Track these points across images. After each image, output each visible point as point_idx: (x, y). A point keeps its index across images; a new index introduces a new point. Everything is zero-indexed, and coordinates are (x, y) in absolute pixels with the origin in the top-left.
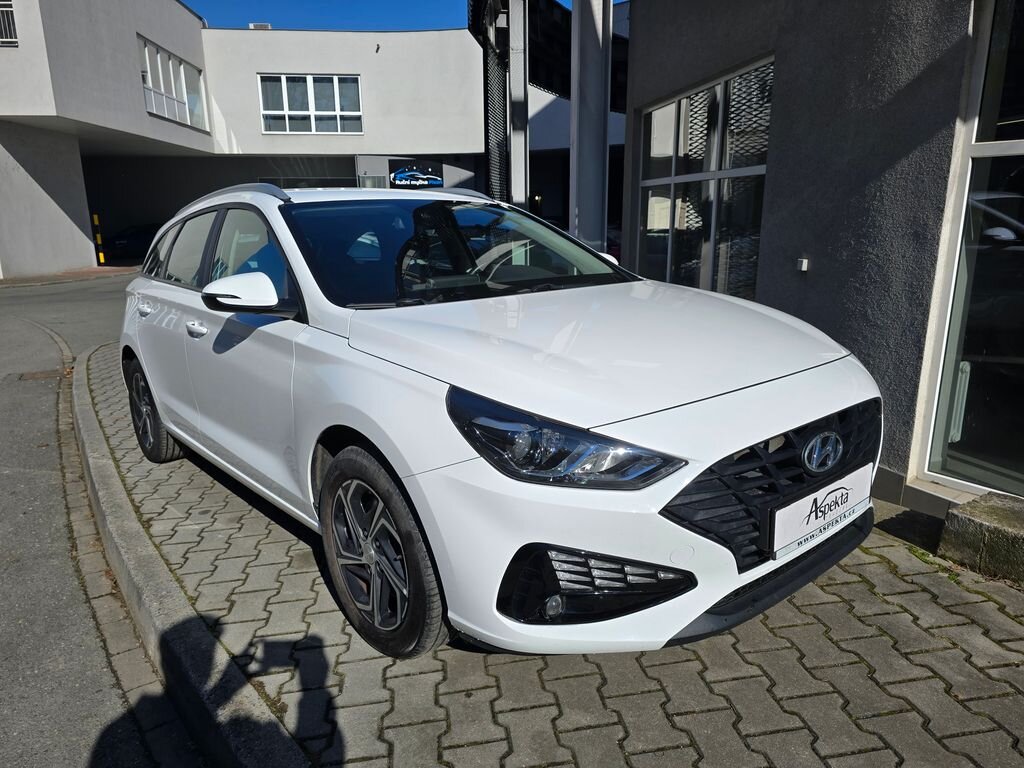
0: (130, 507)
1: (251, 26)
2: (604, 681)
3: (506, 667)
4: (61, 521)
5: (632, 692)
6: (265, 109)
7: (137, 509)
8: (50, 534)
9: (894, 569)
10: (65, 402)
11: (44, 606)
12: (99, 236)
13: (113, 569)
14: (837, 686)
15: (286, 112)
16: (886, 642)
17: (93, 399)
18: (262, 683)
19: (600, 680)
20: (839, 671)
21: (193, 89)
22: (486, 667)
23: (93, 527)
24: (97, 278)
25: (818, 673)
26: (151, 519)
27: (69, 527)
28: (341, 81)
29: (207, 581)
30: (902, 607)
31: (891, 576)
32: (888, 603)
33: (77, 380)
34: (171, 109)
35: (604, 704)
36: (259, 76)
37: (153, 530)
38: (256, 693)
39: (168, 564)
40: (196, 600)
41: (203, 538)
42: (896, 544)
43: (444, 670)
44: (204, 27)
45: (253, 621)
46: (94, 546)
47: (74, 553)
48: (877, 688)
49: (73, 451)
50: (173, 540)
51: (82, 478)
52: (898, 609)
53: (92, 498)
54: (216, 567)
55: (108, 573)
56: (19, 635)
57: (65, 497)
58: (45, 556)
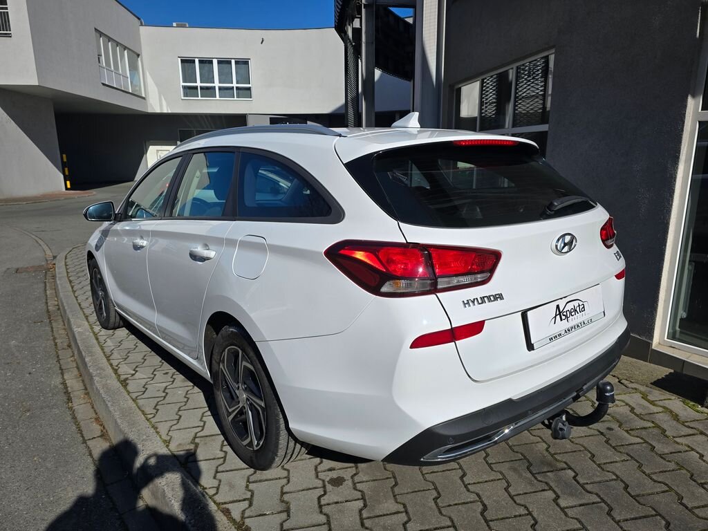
0: (111, 371)
1: (175, 24)
2: (485, 508)
3: (409, 496)
4: (58, 380)
5: (508, 515)
6: (184, 82)
7: (116, 371)
8: (51, 389)
9: (676, 417)
10: (51, 289)
11: (52, 446)
12: (66, 169)
13: (101, 417)
14: (658, 510)
15: (199, 84)
16: (684, 474)
17: (72, 287)
18: (228, 509)
19: (481, 507)
20: (657, 498)
21: (134, 67)
22: (394, 496)
23: (81, 384)
24: (66, 199)
25: (641, 500)
26: (127, 379)
27: (64, 383)
28: (237, 63)
29: (174, 427)
30: (689, 446)
31: (675, 422)
32: (678, 443)
33: (59, 273)
34: (118, 81)
35: (488, 526)
36: (179, 59)
37: (129, 388)
38: (225, 518)
39: (144, 413)
40: (169, 443)
41: (167, 393)
42: (673, 398)
43: (363, 498)
44: (142, 25)
45: (214, 459)
46: (84, 398)
47: (70, 404)
48: (687, 511)
49: (61, 326)
50: (146, 395)
51: (69, 346)
52: (687, 448)
53: (79, 362)
54: (180, 417)
55: (97, 420)
56: (36, 469)
57: (58, 361)
58: (49, 406)
